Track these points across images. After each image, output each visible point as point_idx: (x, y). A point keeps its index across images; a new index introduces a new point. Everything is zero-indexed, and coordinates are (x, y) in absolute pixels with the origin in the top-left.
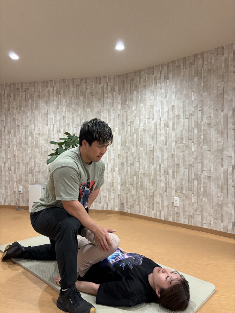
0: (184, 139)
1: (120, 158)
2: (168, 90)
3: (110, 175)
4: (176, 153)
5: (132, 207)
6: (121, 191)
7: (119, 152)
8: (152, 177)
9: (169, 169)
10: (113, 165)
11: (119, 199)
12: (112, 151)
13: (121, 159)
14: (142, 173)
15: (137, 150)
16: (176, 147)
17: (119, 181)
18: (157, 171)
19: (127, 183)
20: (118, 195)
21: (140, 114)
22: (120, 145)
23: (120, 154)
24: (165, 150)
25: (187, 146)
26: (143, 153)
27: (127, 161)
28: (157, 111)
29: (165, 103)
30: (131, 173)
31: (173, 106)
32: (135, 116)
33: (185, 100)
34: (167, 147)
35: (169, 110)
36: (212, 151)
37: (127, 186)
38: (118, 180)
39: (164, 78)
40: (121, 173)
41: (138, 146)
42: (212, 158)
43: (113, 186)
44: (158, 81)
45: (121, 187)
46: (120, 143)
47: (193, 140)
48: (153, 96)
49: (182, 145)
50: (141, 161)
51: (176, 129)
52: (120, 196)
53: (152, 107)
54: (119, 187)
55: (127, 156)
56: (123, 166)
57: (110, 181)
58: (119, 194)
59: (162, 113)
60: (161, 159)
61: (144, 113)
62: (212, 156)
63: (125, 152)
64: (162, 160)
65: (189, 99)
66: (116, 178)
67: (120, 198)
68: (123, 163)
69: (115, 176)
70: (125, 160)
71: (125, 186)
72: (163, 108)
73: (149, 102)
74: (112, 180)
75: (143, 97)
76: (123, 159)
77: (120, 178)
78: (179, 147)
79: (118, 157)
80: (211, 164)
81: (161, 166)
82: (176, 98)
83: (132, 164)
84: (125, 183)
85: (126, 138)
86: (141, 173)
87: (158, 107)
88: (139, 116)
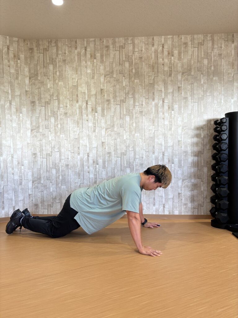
0: (116, 126)
1: (30, 147)
2: (96, 71)
3: (16, 170)
4: (106, 141)
5: (51, 206)
6: (33, 190)
7: (28, 140)
8: (77, 168)
9: (99, 158)
10: (21, 157)
11: (31, 200)
12: (18, 138)
13: (32, 149)
14: (64, 165)
15: (57, 137)
16: (106, 135)
17: (30, 178)
18: (84, 161)
19: (42, 179)
20: (29, 195)
21: (59, 93)
22: (30, 130)
23: (30, 142)
24: (93, 138)
25: (118, 134)
26: (65, 140)
27: (41, 151)
28: (81, 92)
29: (92, 84)
30: (48, 165)
31: (102, 90)
32: (52, 96)
33: (115, 85)
34: (96, 135)
35: (97, 94)
36: (144, 139)
37: (42, 182)
38: (29, 176)
39: (90, 56)
40: (33, 167)
41: (57, 132)
42: (144, 145)
43: (21, 184)
44: (82, 58)
45: (32, 184)
46: (30, 128)
47: (125, 127)
48: (77, 75)
49: (113, 133)
50: (63, 150)
51: (106, 115)
52: (31, 196)
53: (76, 87)
54: (30, 185)
55: (41, 146)
56: (35, 157)
57: (16, 177)
58: (30, 193)
59: (88, 95)
60: (89, 148)
61: (65, 93)
62: (144, 144)
63: (39, 139)
64: (91, 149)
65: (120, 84)
66: (25, 174)
67: (31, 198)
68: (35, 154)
69: (24, 171)
70: (38, 150)
71: (39, 183)
72: (89, 90)
73: (71, 81)
74: (20, 176)
75: (62, 74)
76: (35, 149)
77: (31, 173)
78: (110, 135)
79: (28, 147)
80: (143, 151)
81: (90, 156)
82: (105, 81)
83: (49, 155)
84: (40, 178)
85: (39, 122)
86: (62, 164)
87: (83, 88)
88: (58, 96)
